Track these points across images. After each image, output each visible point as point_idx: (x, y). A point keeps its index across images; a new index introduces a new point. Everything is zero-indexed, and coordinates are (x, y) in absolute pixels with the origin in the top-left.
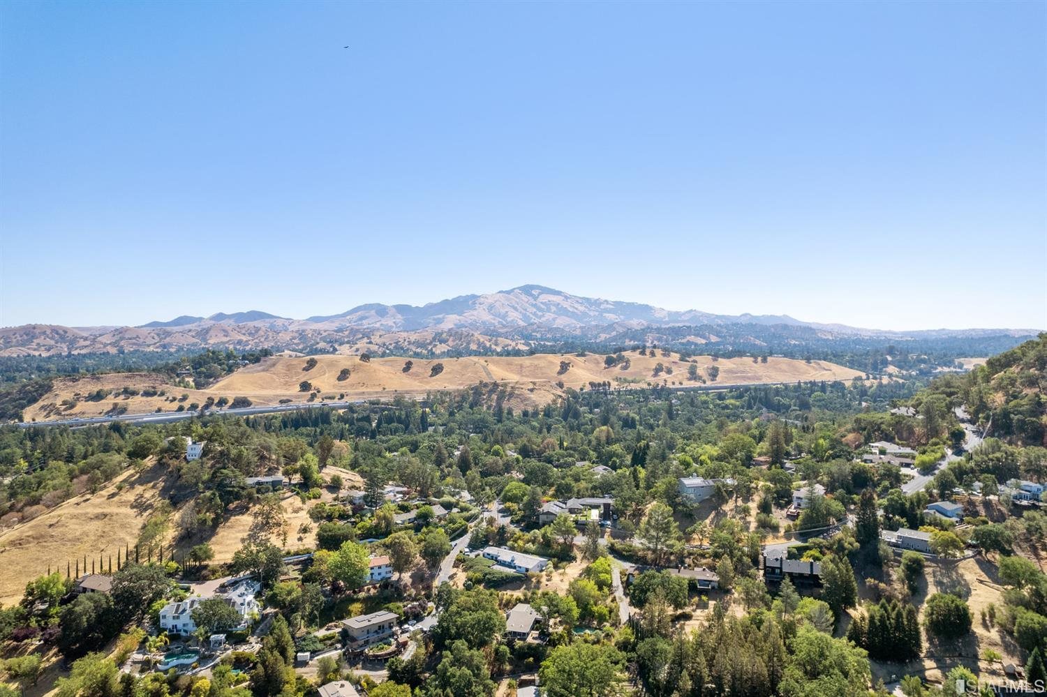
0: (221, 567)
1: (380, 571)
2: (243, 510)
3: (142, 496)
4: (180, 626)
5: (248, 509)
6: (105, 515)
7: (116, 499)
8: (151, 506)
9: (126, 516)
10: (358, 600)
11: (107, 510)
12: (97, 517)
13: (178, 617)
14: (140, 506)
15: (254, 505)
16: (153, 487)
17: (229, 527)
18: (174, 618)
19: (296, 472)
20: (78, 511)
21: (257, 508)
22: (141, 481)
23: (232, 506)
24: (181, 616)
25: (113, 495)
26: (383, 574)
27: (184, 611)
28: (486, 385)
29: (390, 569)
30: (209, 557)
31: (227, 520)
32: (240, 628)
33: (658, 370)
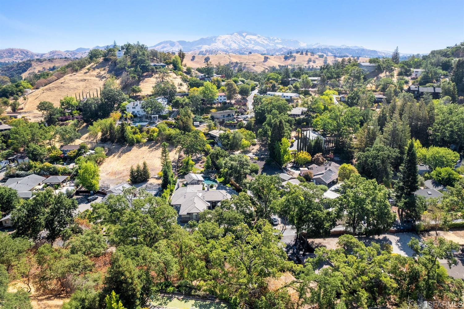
0: (146, 96)
1: (221, 98)
2: (151, 76)
3: (100, 73)
4: (136, 112)
5: (152, 76)
6: (85, 80)
7: (88, 74)
8: (105, 77)
9: (95, 80)
10: (214, 108)
11: (85, 78)
12: (82, 80)
13: (135, 108)
14: (101, 77)
15: (155, 74)
16: (104, 70)
17: (145, 82)
18: (133, 108)
19: (170, 63)
20: (71, 78)
21: (157, 75)
22: (97, 67)
23: (145, 74)
24: (136, 107)
25: (86, 73)
26: (223, 100)
27: (137, 105)
28: (232, 63)
29: (226, 98)
30: (140, 91)
31: (144, 79)
32: (164, 113)
33: (309, 61)
